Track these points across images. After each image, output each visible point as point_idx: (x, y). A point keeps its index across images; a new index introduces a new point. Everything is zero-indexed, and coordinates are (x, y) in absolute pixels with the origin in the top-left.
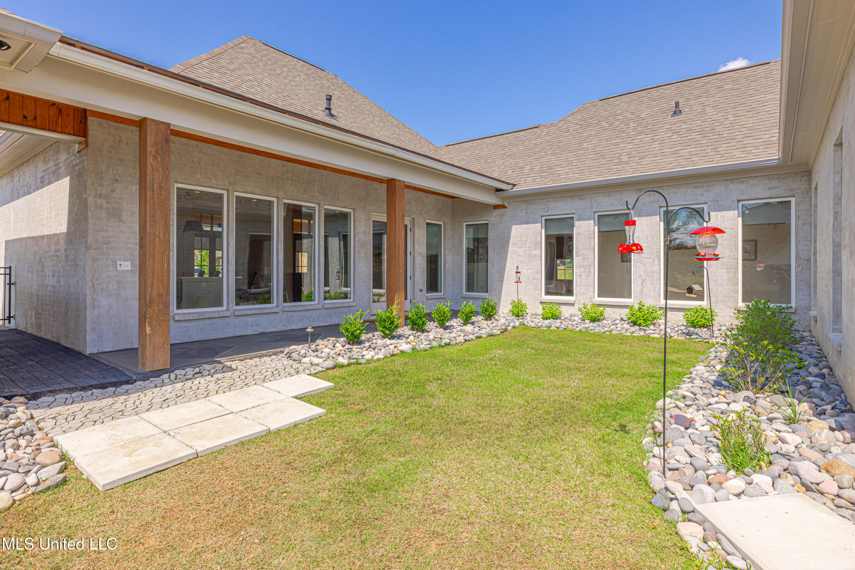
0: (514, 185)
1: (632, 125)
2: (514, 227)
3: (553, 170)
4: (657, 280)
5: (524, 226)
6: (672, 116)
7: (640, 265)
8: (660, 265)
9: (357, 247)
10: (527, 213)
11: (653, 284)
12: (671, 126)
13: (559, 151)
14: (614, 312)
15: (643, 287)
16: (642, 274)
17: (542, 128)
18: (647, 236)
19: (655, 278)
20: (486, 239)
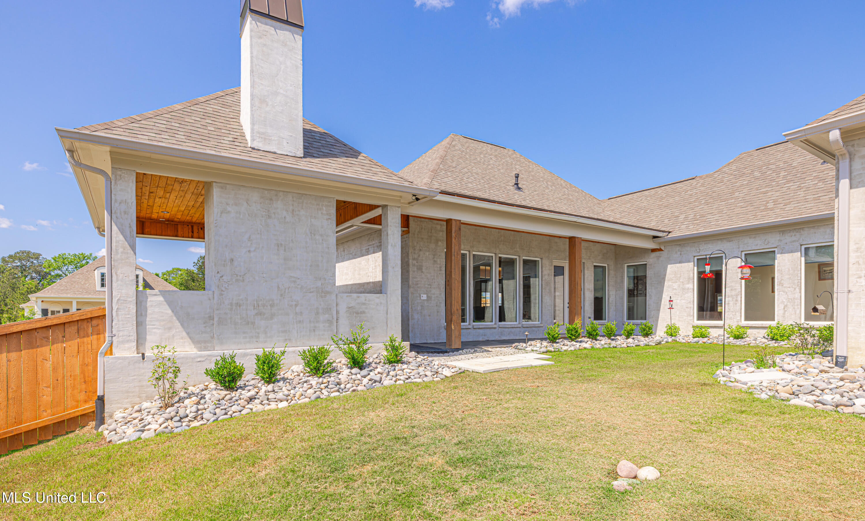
0: (670, 232)
1: (783, 174)
2: (669, 266)
3: (705, 218)
4: (798, 305)
5: (678, 265)
6: (821, 164)
7: (783, 293)
8: (800, 292)
9: (543, 285)
10: (681, 254)
11: (794, 308)
12: (819, 174)
13: (712, 200)
14: (758, 333)
15: (785, 311)
16: (784, 300)
17: (698, 179)
18: (789, 269)
19: (796, 304)
20: (645, 277)
